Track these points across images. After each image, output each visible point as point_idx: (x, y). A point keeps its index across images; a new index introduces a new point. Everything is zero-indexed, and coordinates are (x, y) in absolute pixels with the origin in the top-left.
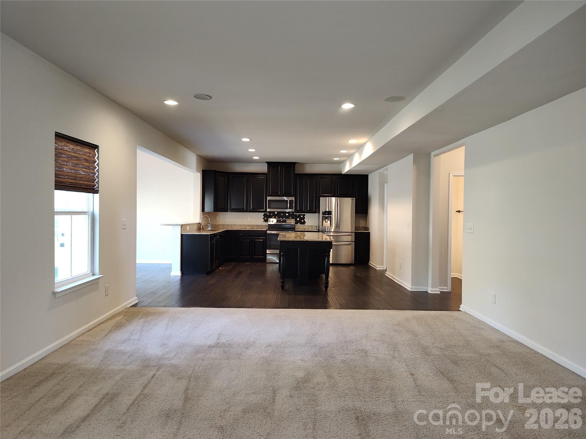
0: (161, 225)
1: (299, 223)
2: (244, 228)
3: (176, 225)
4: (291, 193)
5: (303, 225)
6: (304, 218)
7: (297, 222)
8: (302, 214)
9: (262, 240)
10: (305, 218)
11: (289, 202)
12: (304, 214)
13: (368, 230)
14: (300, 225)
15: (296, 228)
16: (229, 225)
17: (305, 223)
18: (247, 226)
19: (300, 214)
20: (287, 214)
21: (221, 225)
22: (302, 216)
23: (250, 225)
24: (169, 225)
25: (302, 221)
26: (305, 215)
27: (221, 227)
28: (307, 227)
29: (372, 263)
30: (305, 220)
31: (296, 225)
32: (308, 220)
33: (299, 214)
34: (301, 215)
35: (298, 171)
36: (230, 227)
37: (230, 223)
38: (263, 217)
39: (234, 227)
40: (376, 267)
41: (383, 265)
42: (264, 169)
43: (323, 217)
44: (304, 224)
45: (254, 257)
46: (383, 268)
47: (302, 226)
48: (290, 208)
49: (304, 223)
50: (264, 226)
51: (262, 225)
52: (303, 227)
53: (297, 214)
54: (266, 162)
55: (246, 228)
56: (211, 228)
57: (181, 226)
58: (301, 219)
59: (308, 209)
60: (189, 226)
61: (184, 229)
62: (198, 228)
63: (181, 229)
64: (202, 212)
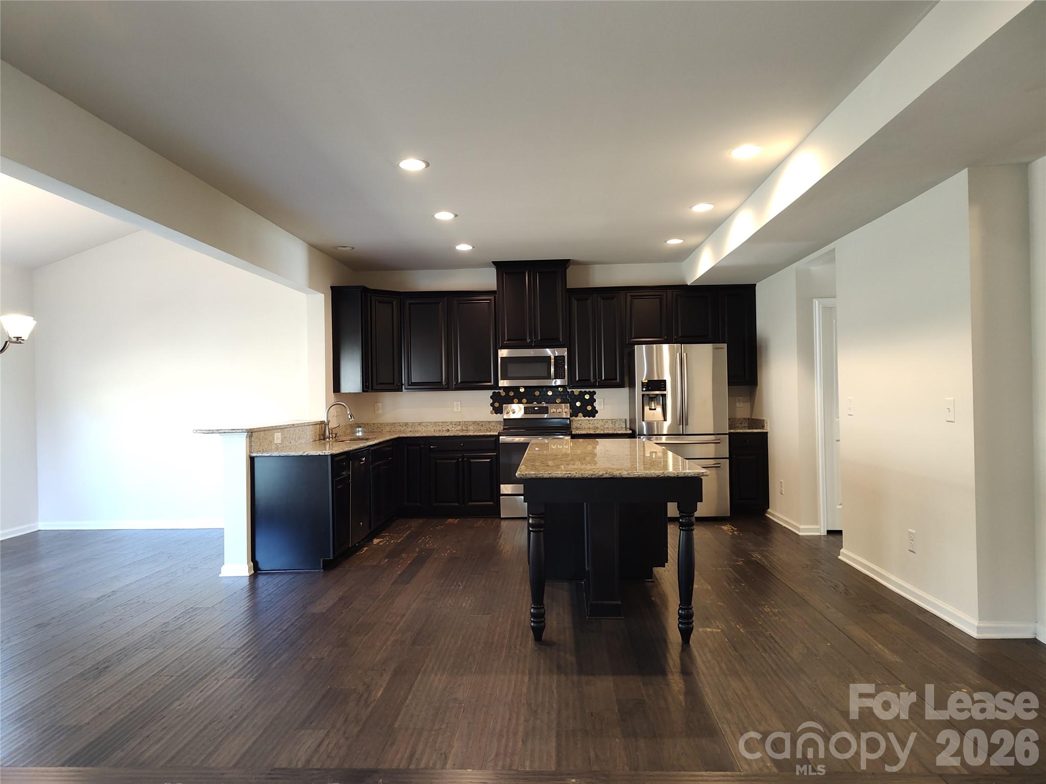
0: (196, 431)
1: (580, 414)
2: (443, 431)
3: (233, 431)
4: (558, 339)
5: (591, 418)
6: (592, 401)
7: (574, 413)
8: (587, 390)
9: (489, 460)
10: (595, 401)
11: (553, 361)
12: (592, 390)
13: (764, 429)
14: (583, 418)
15: (574, 427)
16: (406, 424)
17: (597, 412)
18: (451, 426)
19: (583, 390)
20: (550, 393)
21: (388, 424)
22: (587, 397)
23: (460, 422)
24: (212, 432)
25: (589, 408)
26: (594, 393)
27: (388, 429)
28: (601, 423)
29: (777, 514)
30: (596, 404)
31: (574, 418)
32: (603, 406)
33: (579, 390)
34: (586, 393)
35: (574, 280)
36: (410, 429)
37: (410, 420)
38: (491, 401)
39: (420, 428)
40: (798, 529)
41: (816, 522)
42: (487, 280)
43: (643, 395)
44: (594, 416)
45: (470, 504)
46: (818, 530)
47: (589, 420)
48: (556, 377)
49: (593, 413)
50: (493, 424)
51: (489, 422)
52: (591, 423)
53: (574, 390)
54: (492, 264)
55: (448, 430)
56: (363, 432)
57: (252, 433)
58: (585, 403)
59: (603, 379)
60: (281, 431)
61: (261, 441)
62: (316, 436)
63: (250, 444)
64: (333, 392)
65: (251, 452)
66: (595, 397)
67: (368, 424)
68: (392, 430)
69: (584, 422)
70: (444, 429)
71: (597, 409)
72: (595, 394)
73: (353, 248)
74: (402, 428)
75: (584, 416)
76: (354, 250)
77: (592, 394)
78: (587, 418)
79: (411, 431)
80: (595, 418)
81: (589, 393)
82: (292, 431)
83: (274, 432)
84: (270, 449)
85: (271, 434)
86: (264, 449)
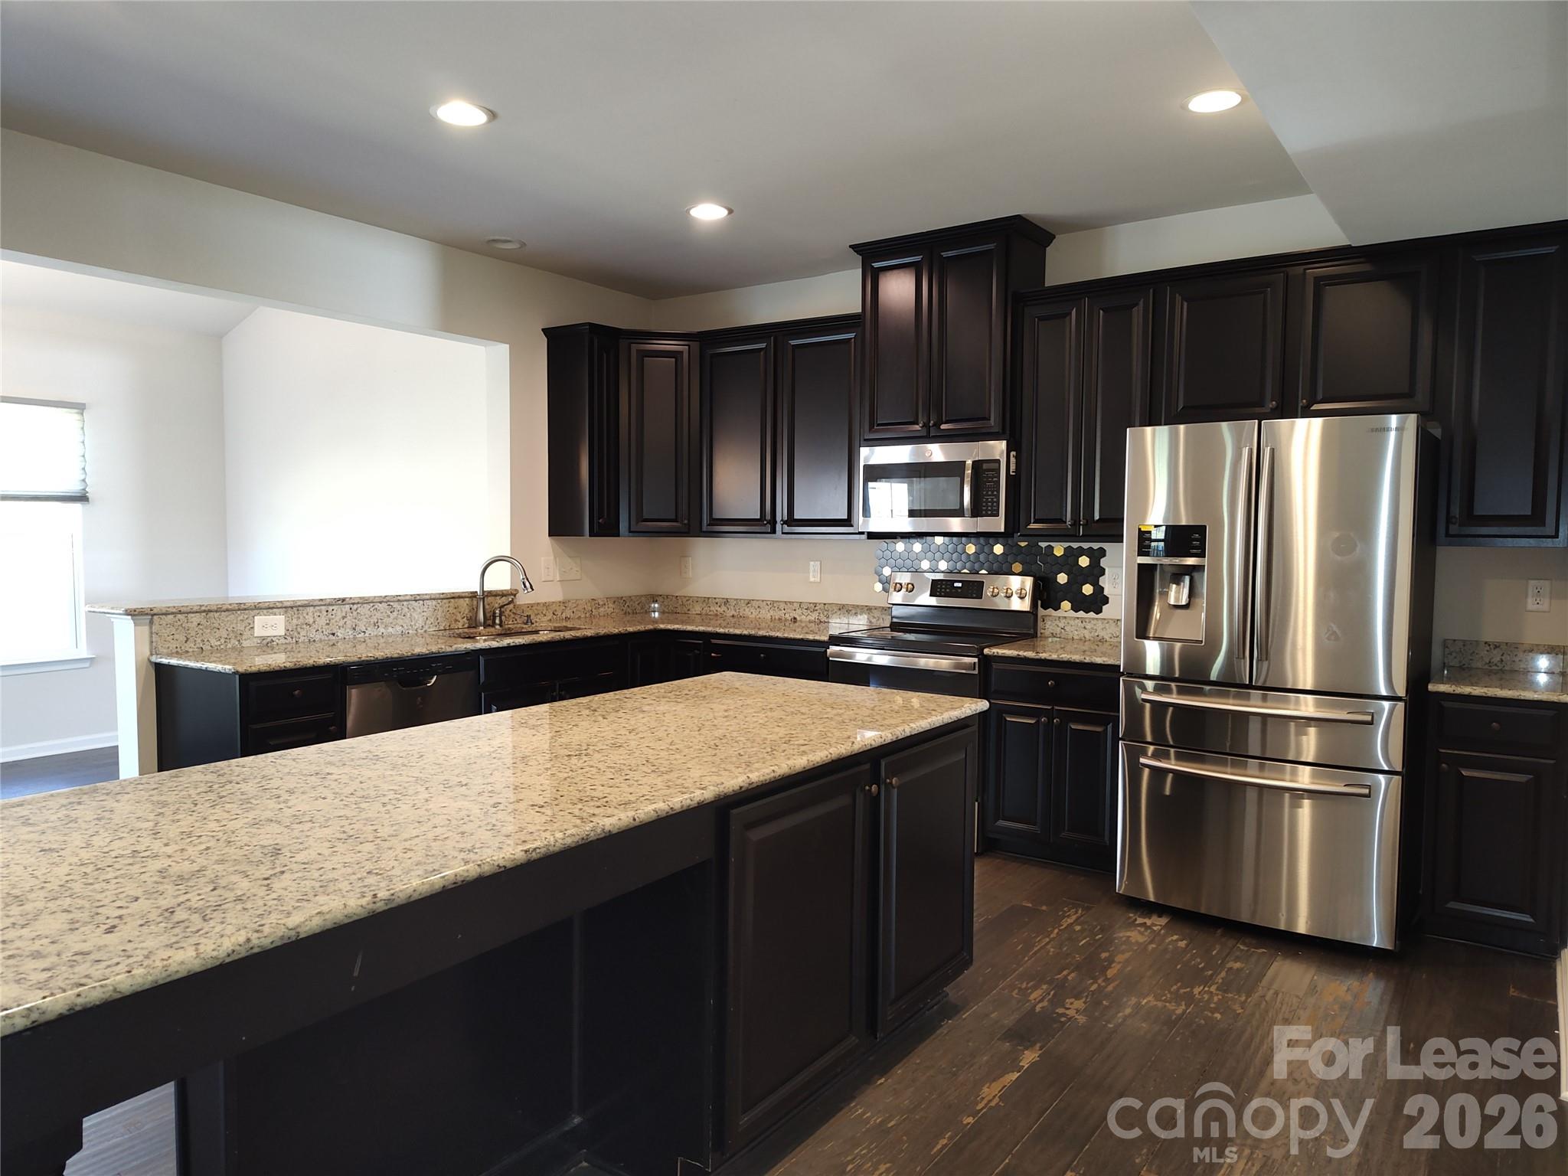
1: (1066, 605)
2: (786, 620)
4: (986, 419)
5: (1092, 614)
6: (1095, 572)
7: (1051, 600)
8: (1086, 546)
10: (1102, 572)
11: (968, 472)
12: (1096, 546)
14: (1072, 614)
15: (1047, 633)
16: (727, 601)
17: (1106, 600)
18: (799, 611)
19: (1075, 545)
20: (998, 549)
21: (697, 600)
22: (1084, 562)
23: (815, 605)
25: (1088, 589)
26: (1102, 553)
27: (697, 609)
28: (1112, 629)
30: (1104, 581)
31: (1050, 611)
32: (1121, 587)
33: (1066, 545)
34: (1081, 552)
36: (733, 612)
39: (747, 612)
43: (1142, 567)
44: (1099, 611)
47: (1083, 620)
48: (977, 511)
49: (1098, 601)
50: (877, 613)
51: (870, 609)
52: (1089, 626)
53: (1054, 545)
54: (851, 249)
55: (795, 618)
56: (662, 613)
57: (155, 615)
58: (1079, 577)
59: (1097, 517)
60: (286, 612)
61: (193, 634)
62: (456, 621)
63: (151, 637)
64: (550, 535)
65: (152, 654)
66: (1103, 562)
67: (667, 596)
68: (704, 612)
69: (1072, 622)
70: (787, 616)
71: (1106, 593)
72: (1104, 556)
73: (523, 245)
74: (719, 609)
75: (1075, 609)
76: (527, 248)
77: (1097, 556)
78: (1081, 614)
79: (733, 616)
80: (1100, 616)
81: (1090, 553)
82: (339, 611)
83: (252, 613)
84: (233, 648)
85: (241, 618)
86: (206, 647)
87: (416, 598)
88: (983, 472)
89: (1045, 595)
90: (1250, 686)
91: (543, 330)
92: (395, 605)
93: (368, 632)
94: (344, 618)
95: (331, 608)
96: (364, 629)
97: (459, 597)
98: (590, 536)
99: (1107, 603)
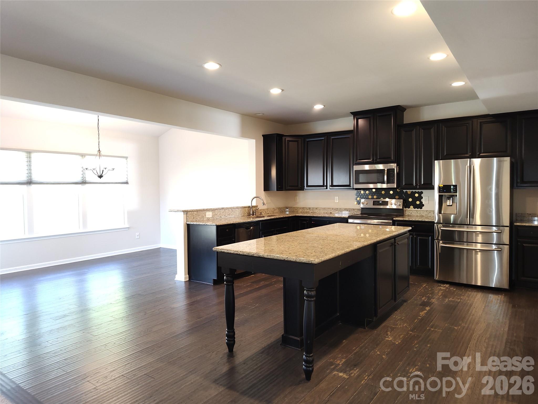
1: (412, 207)
2: (328, 213)
4: (391, 158)
5: (419, 209)
6: (420, 198)
8: (417, 191)
10: (422, 198)
11: (386, 172)
12: (420, 191)
14: (414, 209)
15: (406, 214)
16: (310, 208)
17: (423, 205)
18: (332, 211)
19: (414, 191)
20: (391, 192)
21: (301, 208)
22: (417, 195)
23: (337, 208)
25: (418, 203)
26: (422, 193)
27: (301, 211)
28: (426, 213)
30: (422, 200)
31: (407, 209)
32: (428, 201)
33: (411, 191)
34: (416, 193)
35: (408, 118)
37: (311, 206)
38: (356, 197)
39: (316, 211)
42: (348, 124)
43: (440, 196)
44: (421, 208)
47: (417, 211)
48: (388, 182)
49: (421, 206)
50: (356, 210)
51: (354, 209)
52: (419, 212)
53: (408, 191)
54: (350, 113)
55: (331, 213)
56: (289, 212)
57: (187, 212)
58: (415, 199)
59: (422, 183)
60: (212, 211)
61: (195, 216)
62: (245, 214)
63: (187, 217)
64: (264, 191)
65: (187, 222)
66: (422, 195)
67: (291, 207)
68: (303, 211)
69: (414, 211)
70: (329, 212)
71: (423, 203)
72: (423, 193)
73: (264, 114)
74: (307, 210)
75: (414, 208)
76: (264, 115)
77: (420, 193)
78: (416, 209)
79: (312, 212)
80: (422, 210)
81: (418, 193)
82: (222, 211)
83: (206, 211)
84: (202, 220)
85: (203, 213)
86: (197, 220)
87: (237, 208)
88: (390, 171)
89: (406, 205)
90: (470, 225)
91: (262, 135)
92: (233, 209)
93: (228, 216)
94: (223, 213)
95: (220, 210)
96: (227, 216)
97: (246, 208)
98: (277, 190)
99: (424, 206)
